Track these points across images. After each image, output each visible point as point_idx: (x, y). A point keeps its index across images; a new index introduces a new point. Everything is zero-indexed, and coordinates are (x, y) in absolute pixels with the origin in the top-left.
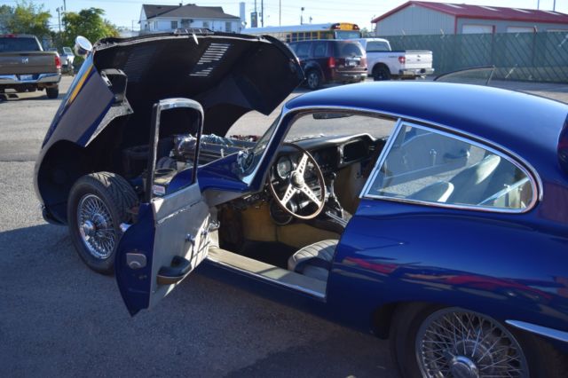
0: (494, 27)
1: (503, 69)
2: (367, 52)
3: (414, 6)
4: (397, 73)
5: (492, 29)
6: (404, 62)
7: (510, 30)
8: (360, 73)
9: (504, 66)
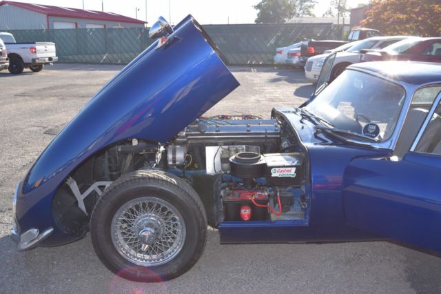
0: (76, 24)
1: (98, 56)
2: (5, 43)
3: (7, 5)
4: (31, 61)
5: (75, 25)
6: (35, 52)
7: (89, 27)
8: (4, 63)
9: (98, 54)
